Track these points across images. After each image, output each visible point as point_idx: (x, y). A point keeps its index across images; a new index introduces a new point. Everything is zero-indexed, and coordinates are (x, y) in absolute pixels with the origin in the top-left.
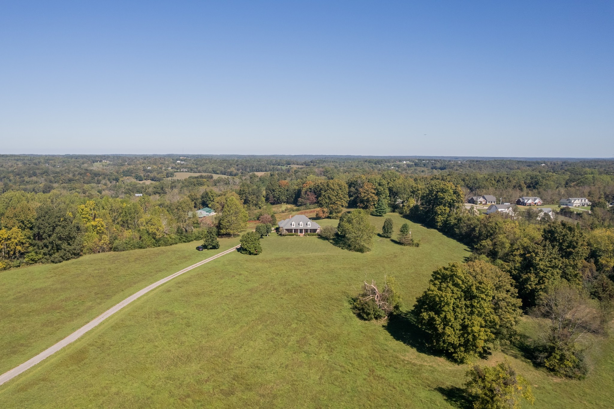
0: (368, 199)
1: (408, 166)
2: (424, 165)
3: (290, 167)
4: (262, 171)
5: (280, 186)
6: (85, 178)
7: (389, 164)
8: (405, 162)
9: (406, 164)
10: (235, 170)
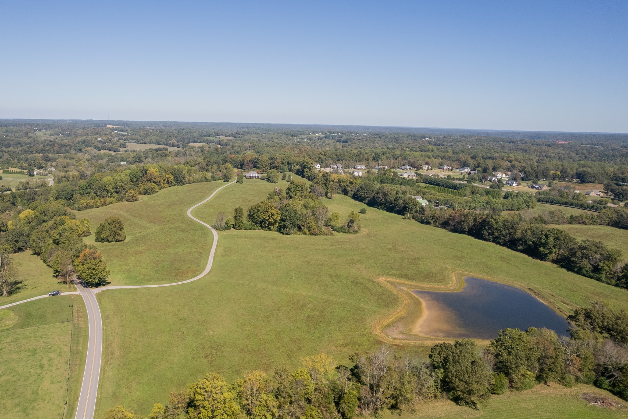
1: (319, 138)
2: (333, 138)
3: (219, 138)
4: (197, 142)
5: (230, 158)
6: (54, 148)
7: (303, 137)
8: (317, 134)
9: (318, 136)
10: (175, 142)
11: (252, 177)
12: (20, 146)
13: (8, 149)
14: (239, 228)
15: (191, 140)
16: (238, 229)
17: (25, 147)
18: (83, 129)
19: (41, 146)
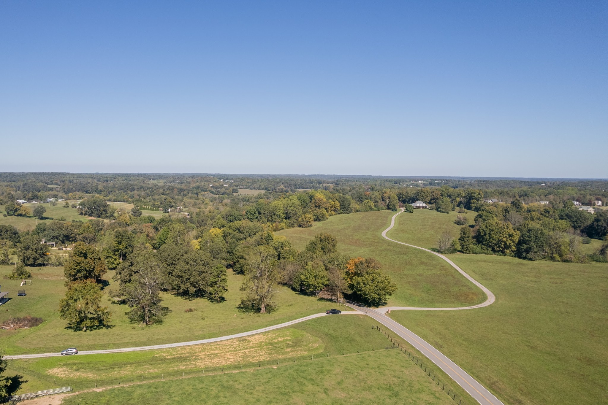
0: (438, 197)
1: (425, 185)
5: (365, 195)
6: (174, 192)
8: (420, 182)
10: (284, 188)
11: (419, 207)
12: (144, 190)
13: (133, 192)
14: (468, 251)
15: (297, 186)
16: (466, 253)
17: (148, 191)
18: (192, 178)
19: (162, 190)
